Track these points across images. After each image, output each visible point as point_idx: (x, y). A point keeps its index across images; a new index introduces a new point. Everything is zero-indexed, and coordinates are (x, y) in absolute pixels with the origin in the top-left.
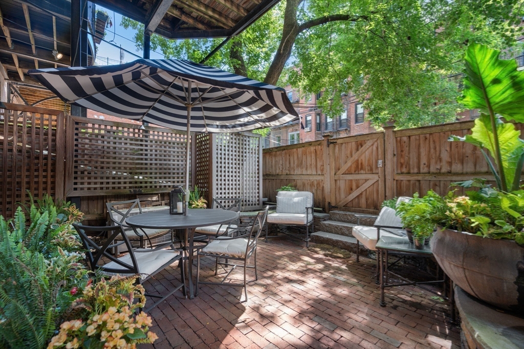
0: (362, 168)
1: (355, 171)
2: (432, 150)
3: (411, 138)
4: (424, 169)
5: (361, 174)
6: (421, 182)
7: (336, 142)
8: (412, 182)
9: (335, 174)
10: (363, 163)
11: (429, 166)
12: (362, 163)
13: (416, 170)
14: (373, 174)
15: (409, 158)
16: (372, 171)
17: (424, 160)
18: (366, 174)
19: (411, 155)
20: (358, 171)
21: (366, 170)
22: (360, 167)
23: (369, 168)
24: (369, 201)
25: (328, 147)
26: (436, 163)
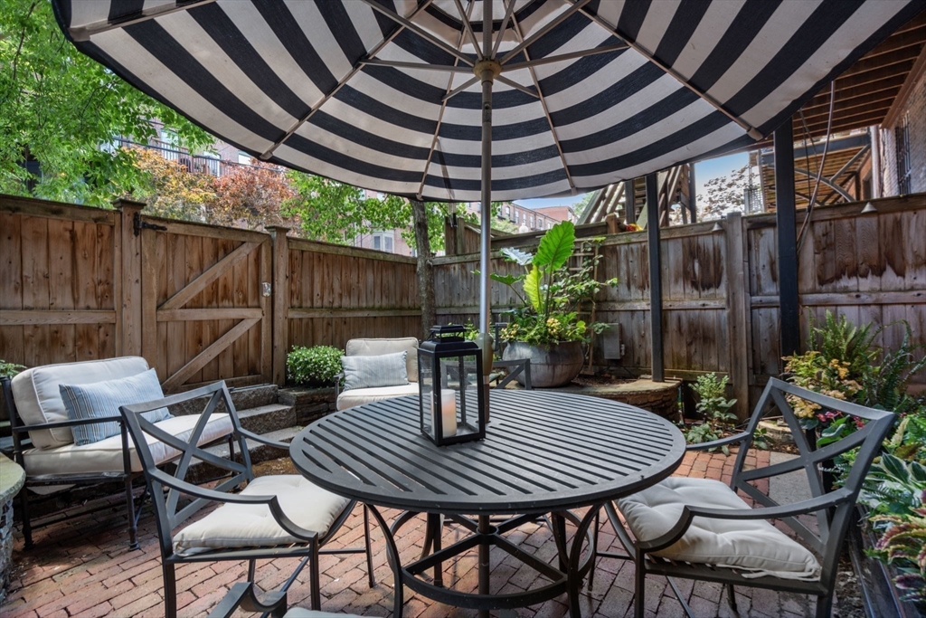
0: (225, 297)
1: (210, 302)
2: (326, 276)
3: (304, 254)
4: (317, 303)
5: (225, 307)
6: (315, 320)
7: (164, 228)
8: (304, 322)
9: (159, 307)
10: (230, 285)
11: (322, 298)
12: (225, 286)
13: (309, 304)
14: (248, 307)
15: (301, 283)
16: (247, 302)
17: (317, 290)
18: (234, 307)
19: (303, 281)
20: (217, 302)
21: (235, 300)
22: (220, 293)
23: (241, 297)
24: (241, 362)
25: (136, 234)
26: (329, 294)
